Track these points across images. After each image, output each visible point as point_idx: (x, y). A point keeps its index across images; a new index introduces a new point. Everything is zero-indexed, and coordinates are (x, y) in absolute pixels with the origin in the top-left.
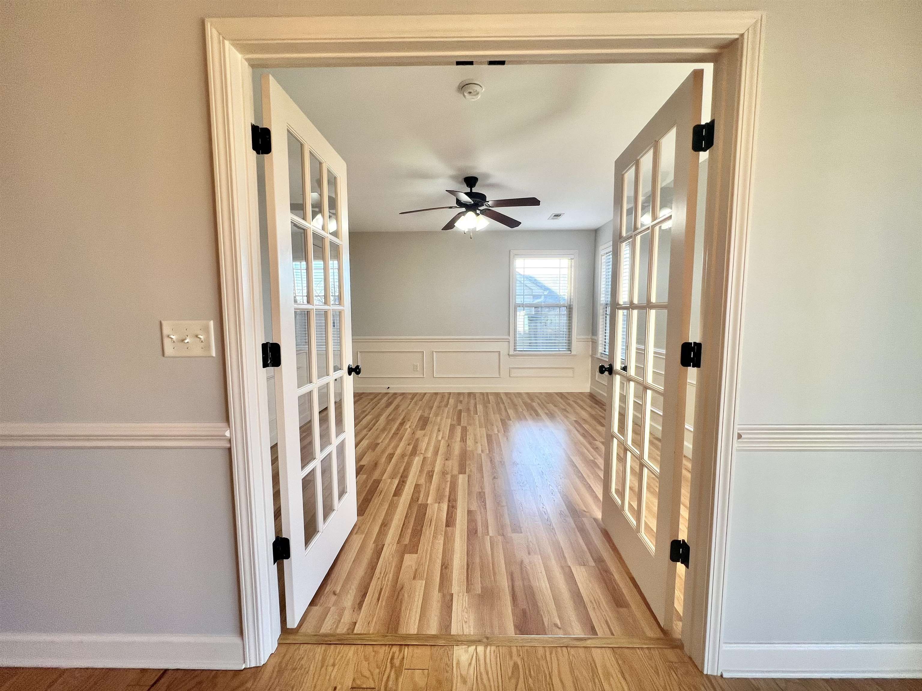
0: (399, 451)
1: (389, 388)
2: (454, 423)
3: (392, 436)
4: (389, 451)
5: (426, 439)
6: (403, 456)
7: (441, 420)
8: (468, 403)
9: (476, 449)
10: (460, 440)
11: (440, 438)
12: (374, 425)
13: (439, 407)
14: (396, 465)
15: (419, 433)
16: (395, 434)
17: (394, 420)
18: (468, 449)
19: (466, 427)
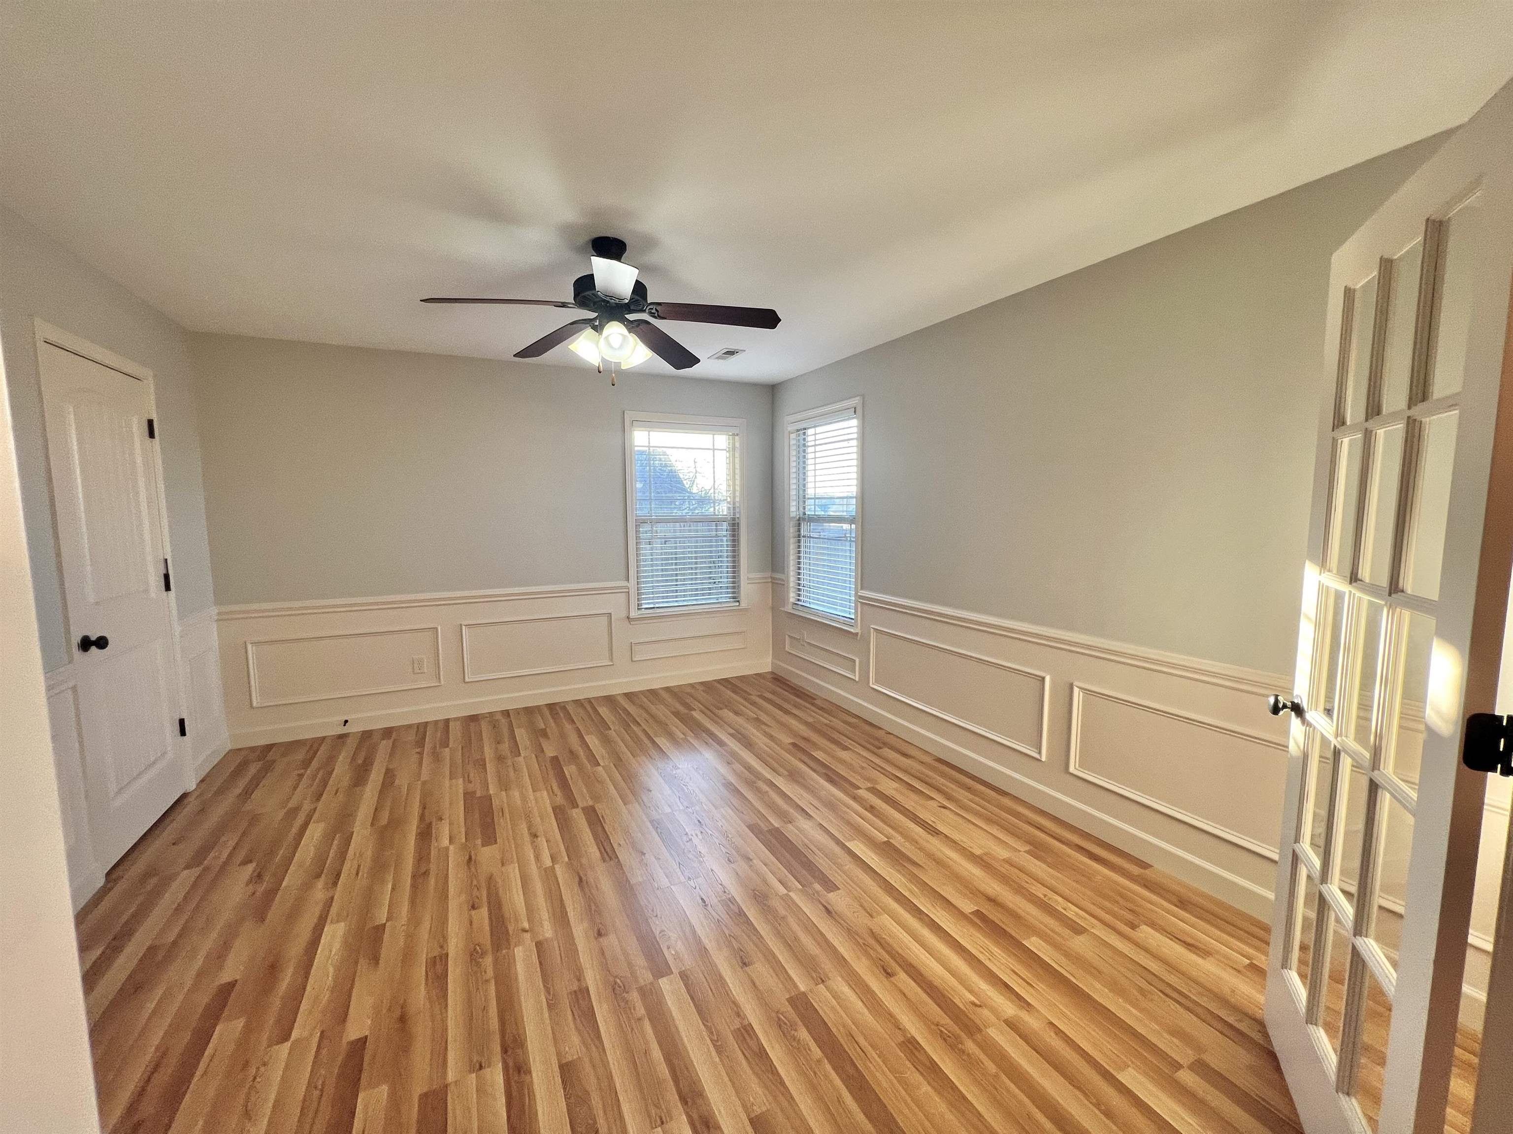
1: (346, 721)
4: (426, 947)
6: (474, 955)
7: (524, 798)
10: (598, 854)
11: (548, 863)
16: (420, 876)
19: (593, 809)
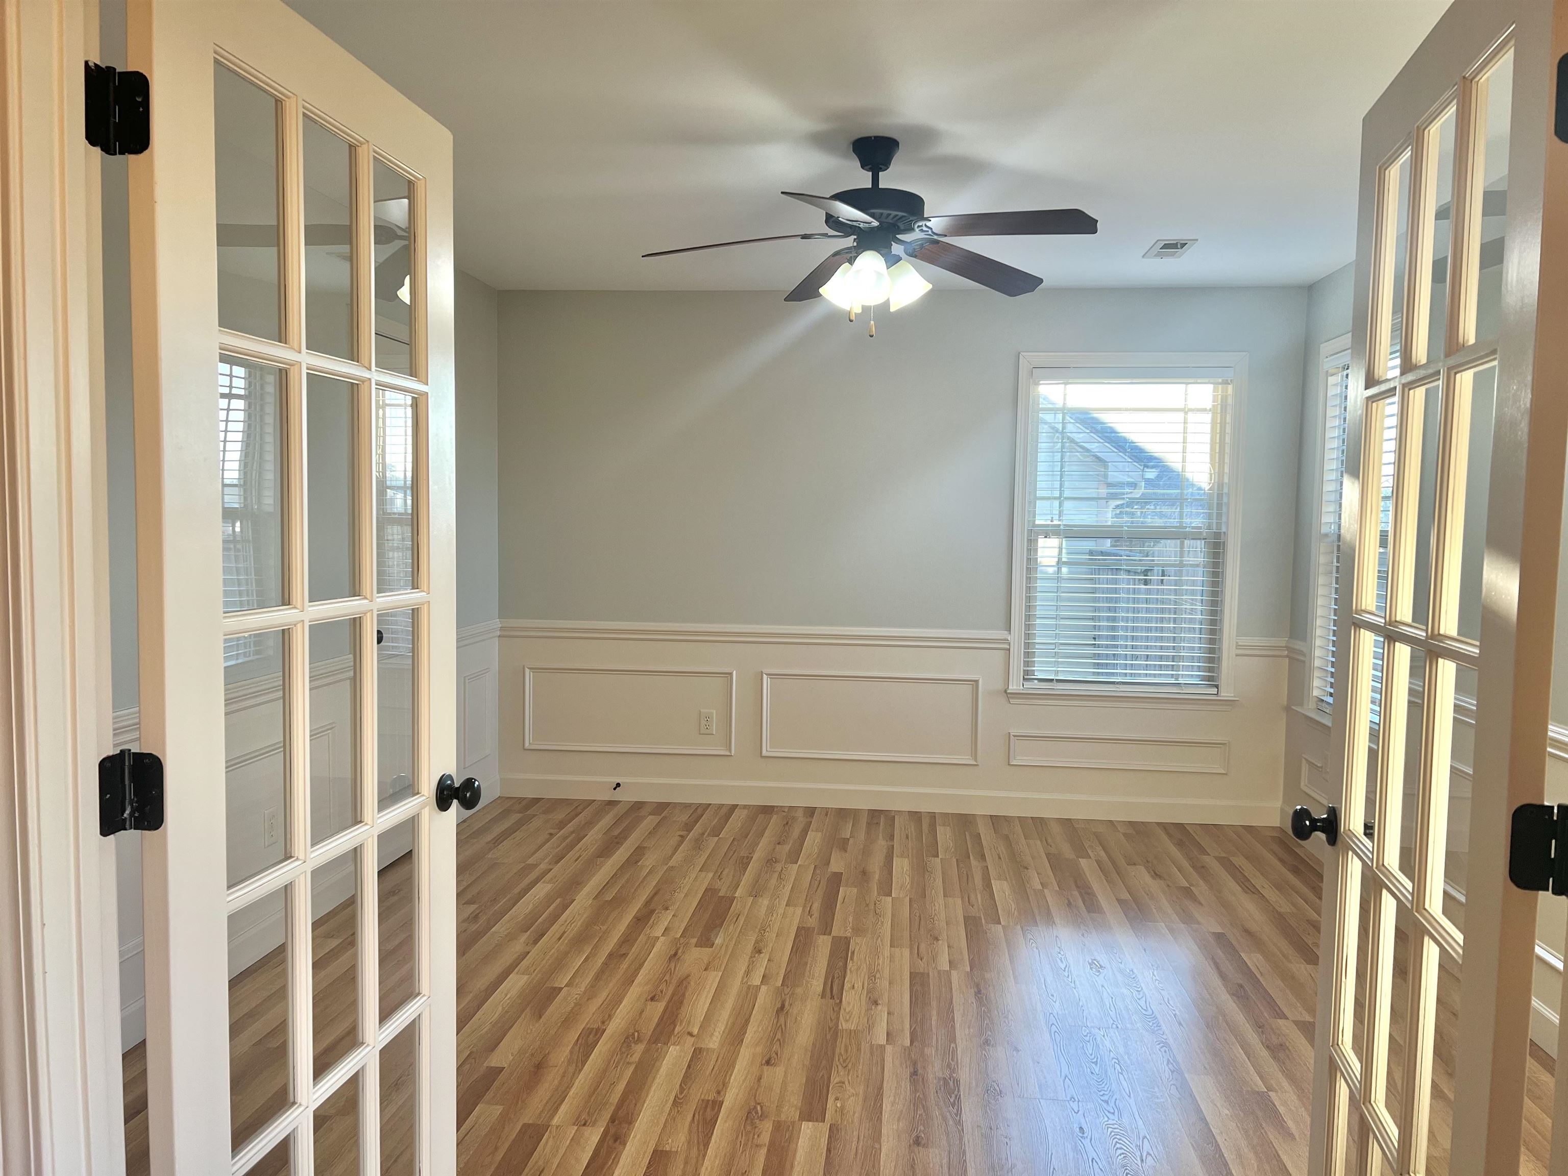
0: (616, 1025)
1: (618, 785)
2: (812, 922)
3: (605, 964)
4: (589, 1016)
5: (714, 978)
6: (629, 1039)
7: (771, 910)
8: (866, 852)
9: (870, 1028)
10: (820, 989)
11: (757, 981)
12: (555, 917)
13: (771, 861)
14: (603, 1074)
15: (695, 956)
16: (616, 956)
17: (619, 901)
18: (843, 1025)
19: (847, 941)
